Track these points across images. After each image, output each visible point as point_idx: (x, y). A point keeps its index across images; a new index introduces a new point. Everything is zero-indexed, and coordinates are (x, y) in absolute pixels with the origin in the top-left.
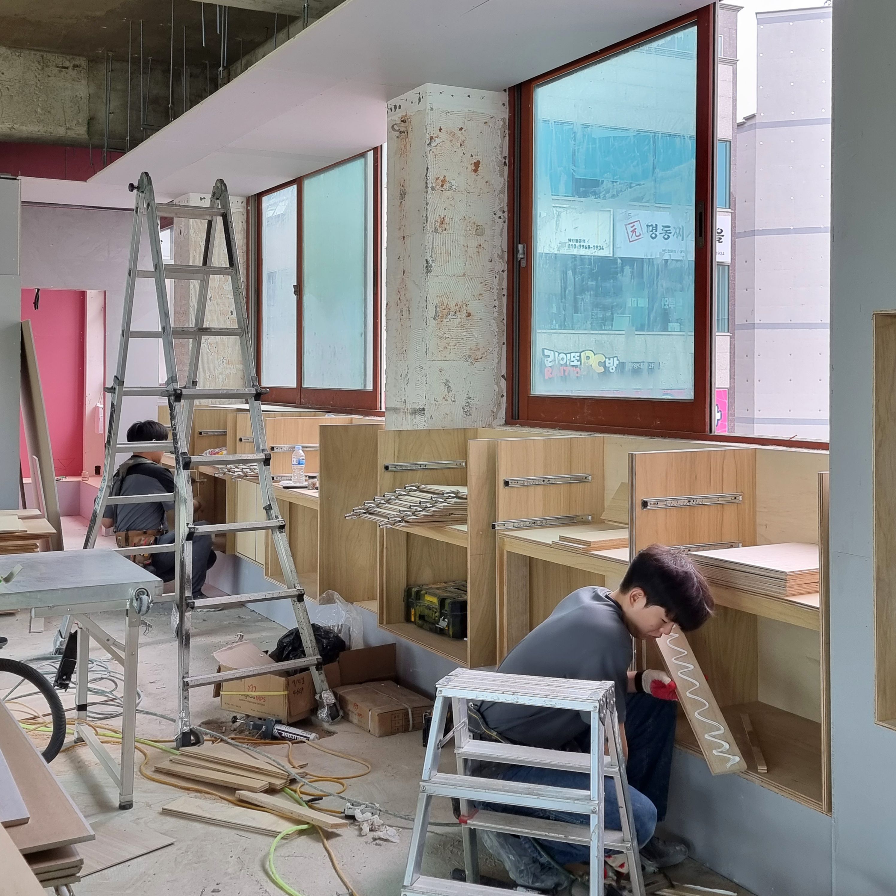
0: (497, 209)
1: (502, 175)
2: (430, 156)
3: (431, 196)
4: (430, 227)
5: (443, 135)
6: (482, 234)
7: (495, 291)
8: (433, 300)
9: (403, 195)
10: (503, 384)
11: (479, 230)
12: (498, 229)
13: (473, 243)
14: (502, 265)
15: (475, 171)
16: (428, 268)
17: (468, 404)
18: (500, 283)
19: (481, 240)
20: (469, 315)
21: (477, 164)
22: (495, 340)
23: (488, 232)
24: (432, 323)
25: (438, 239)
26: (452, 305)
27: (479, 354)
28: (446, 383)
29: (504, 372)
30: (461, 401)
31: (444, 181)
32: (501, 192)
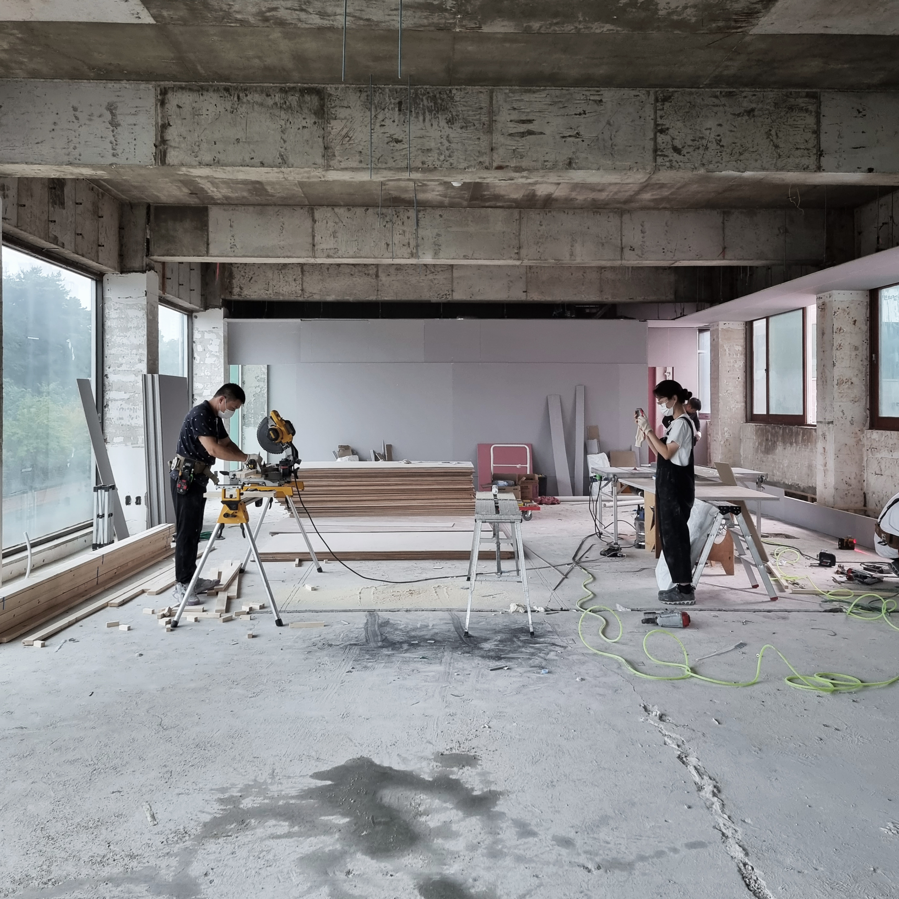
0: (864, 339)
1: (866, 325)
2: (835, 319)
3: (835, 335)
4: (834, 348)
5: (840, 311)
6: (858, 350)
7: (864, 373)
8: (836, 378)
9: (823, 334)
10: (868, 412)
11: (856, 348)
12: (865, 348)
13: (854, 354)
14: (866, 363)
15: (854, 324)
16: (834, 365)
17: (852, 420)
18: (866, 370)
19: (857, 352)
20: (852, 383)
21: (855, 321)
22: (864, 394)
23: (860, 349)
24: (836, 387)
25: (838, 353)
26: (844, 379)
27: (857, 400)
28: (842, 411)
29: (868, 407)
30: (849, 418)
31: (840, 329)
32: (866, 332)
